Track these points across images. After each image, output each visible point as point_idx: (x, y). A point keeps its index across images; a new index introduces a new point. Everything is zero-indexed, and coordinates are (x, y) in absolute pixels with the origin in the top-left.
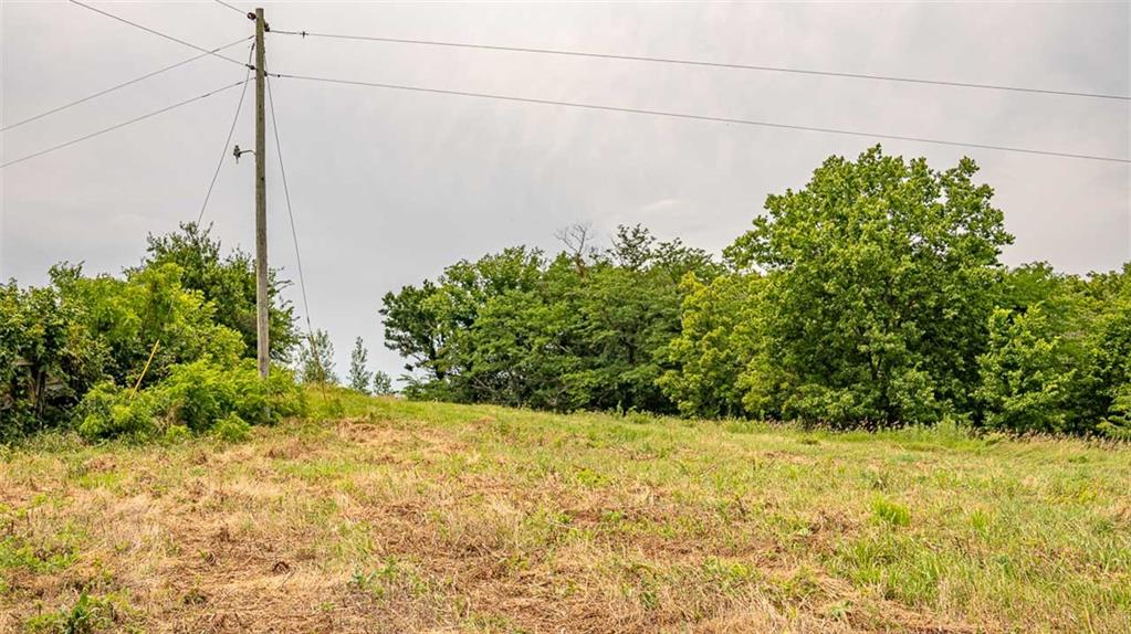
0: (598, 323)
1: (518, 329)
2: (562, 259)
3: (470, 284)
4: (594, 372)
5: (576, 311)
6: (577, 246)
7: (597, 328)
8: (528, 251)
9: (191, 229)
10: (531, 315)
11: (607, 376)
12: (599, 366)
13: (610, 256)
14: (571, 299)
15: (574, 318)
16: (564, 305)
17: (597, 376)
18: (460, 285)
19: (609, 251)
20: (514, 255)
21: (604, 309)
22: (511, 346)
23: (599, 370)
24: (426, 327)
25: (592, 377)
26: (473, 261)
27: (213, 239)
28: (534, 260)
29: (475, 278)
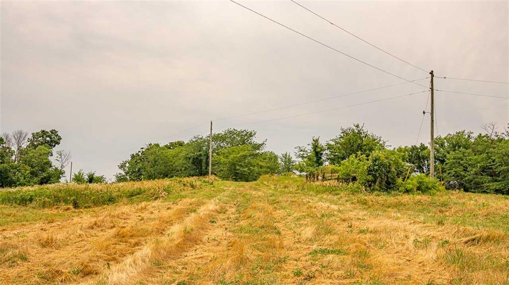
0: (500, 163)
1: (465, 165)
2: (480, 136)
3: (442, 145)
4: (498, 183)
5: (489, 158)
6: (490, 131)
7: (499, 165)
8: (466, 132)
9: (357, 126)
10: (470, 159)
11: (504, 185)
12: (500, 181)
13: (504, 136)
14: (487, 153)
15: (489, 161)
16: (484, 155)
17: (499, 185)
18: (438, 146)
19: (503, 133)
20: (460, 135)
21: (502, 158)
22: (461, 171)
23: (499, 183)
24: (422, 162)
25: (497, 185)
26: (443, 137)
27: (365, 130)
28: (469, 136)
29: (444, 143)
